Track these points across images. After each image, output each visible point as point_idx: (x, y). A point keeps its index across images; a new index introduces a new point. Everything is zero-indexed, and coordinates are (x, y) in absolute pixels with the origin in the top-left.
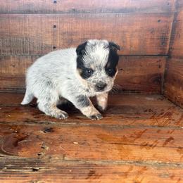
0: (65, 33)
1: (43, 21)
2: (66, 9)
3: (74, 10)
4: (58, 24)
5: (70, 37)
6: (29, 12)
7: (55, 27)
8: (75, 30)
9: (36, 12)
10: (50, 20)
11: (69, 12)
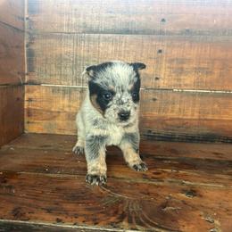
0: (173, 60)
1: (145, 44)
2: (178, 29)
3: (188, 31)
4: (164, 49)
5: (180, 66)
6: (128, 32)
7: (160, 51)
8: (188, 57)
9: (136, 33)
10: (154, 43)
11: (182, 33)
